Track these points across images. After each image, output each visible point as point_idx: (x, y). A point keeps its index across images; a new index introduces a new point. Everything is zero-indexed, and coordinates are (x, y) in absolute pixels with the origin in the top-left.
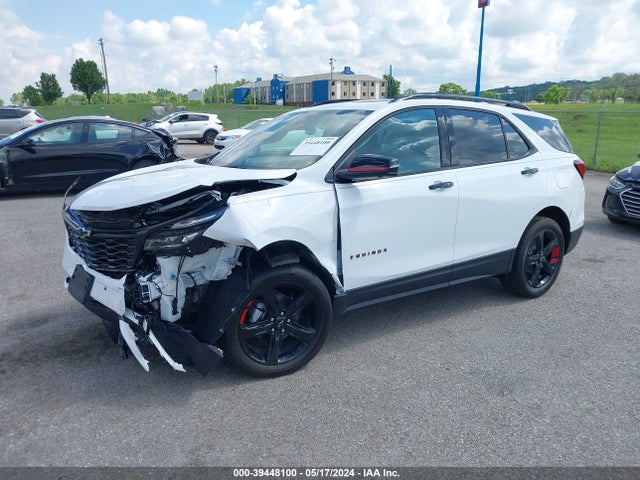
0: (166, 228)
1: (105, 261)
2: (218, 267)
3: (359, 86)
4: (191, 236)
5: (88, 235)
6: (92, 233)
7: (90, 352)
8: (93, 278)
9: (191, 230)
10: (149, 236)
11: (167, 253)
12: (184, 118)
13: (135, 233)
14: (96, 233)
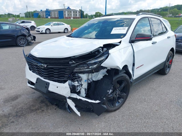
0: (85, 63)
1: (53, 76)
2: (99, 76)
3: (72, 12)
4: (95, 66)
5: (45, 67)
6: (47, 66)
7: (42, 109)
8: (49, 83)
9: (95, 63)
10: (76, 67)
11: (83, 73)
12: (23, 22)
13: (71, 65)
14: (48, 66)
